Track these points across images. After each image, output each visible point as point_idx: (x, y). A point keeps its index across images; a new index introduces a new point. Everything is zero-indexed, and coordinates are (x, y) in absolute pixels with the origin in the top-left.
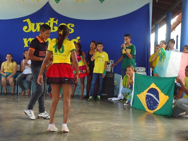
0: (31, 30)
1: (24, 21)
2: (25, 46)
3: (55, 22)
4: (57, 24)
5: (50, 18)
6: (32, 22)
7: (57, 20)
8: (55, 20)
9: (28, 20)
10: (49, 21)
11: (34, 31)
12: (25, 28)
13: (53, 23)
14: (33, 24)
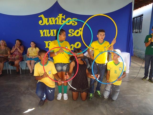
0: (45, 24)
1: (39, 16)
2: (41, 36)
3: (63, 17)
4: (64, 18)
5: (59, 14)
6: (45, 17)
7: (65, 15)
8: (63, 15)
9: (42, 16)
10: (58, 17)
11: (47, 24)
12: (40, 22)
13: (62, 18)
14: (47, 19)
